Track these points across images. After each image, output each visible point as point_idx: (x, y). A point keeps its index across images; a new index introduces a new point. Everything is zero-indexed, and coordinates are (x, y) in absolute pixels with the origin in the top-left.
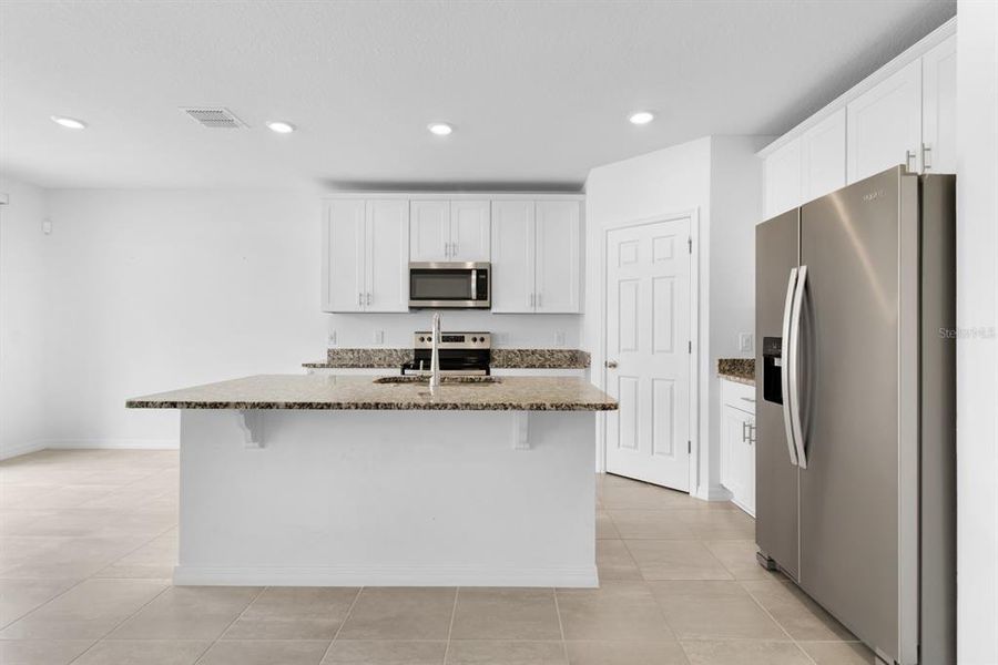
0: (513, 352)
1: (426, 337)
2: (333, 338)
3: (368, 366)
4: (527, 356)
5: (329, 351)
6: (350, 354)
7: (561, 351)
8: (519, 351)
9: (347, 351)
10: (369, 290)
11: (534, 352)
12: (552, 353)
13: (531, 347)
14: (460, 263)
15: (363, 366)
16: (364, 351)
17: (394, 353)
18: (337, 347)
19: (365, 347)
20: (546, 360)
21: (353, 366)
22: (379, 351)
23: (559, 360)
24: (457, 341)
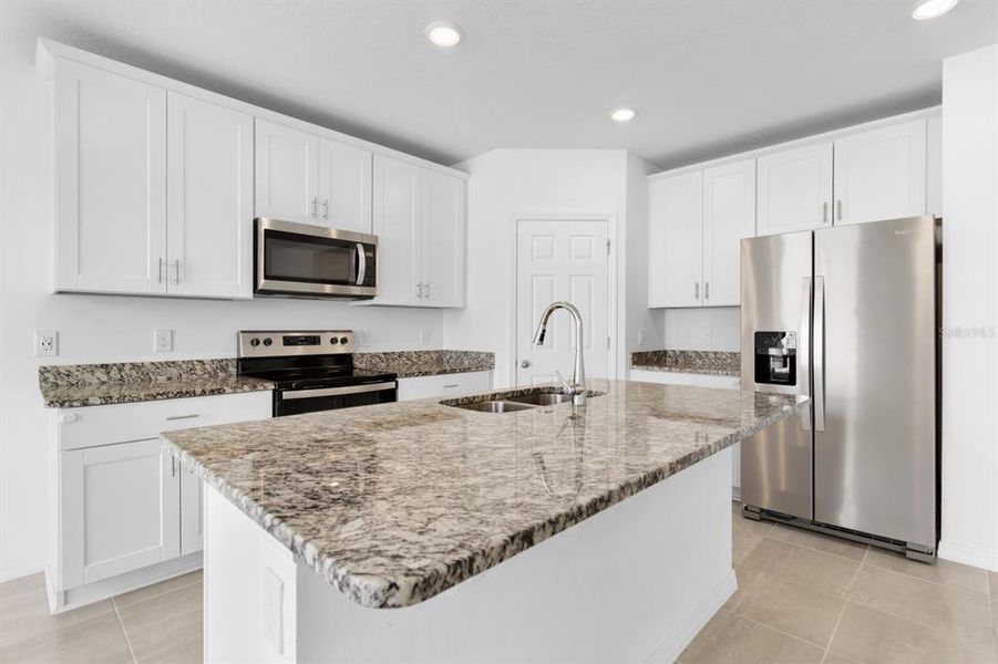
0: (377, 355)
1: (262, 338)
2: (52, 343)
3: (212, 392)
4: (394, 360)
5: (43, 371)
6: (100, 374)
7: (428, 352)
8: (384, 354)
9: (92, 369)
10: (175, 254)
11: (401, 355)
12: (419, 355)
13: (398, 349)
14: (325, 229)
15: (204, 393)
16: (134, 366)
17: (198, 367)
18: (65, 360)
19: (138, 360)
20: (414, 364)
21: (180, 395)
22: (169, 364)
24: (308, 343)
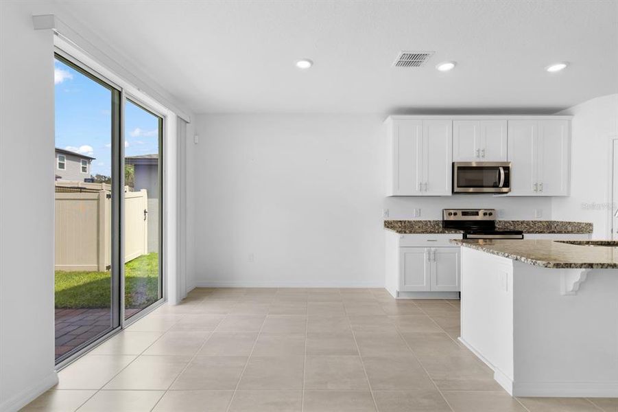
0: (508, 222)
1: (453, 212)
2: (387, 213)
4: (518, 225)
5: (385, 222)
6: (399, 224)
7: (541, 222)
8: (513, 221)
9: (397, 222)
10: (425, 180)
11: (522, 222)
12: (534, 223)
13: (521, 219)
16: (409, 222)
17: (429, 223)
18: (390, 219)
19: (409, 219)
20: (531, 228)
22: (418, 221)
23: (539, 227)
24: (473, 215)
